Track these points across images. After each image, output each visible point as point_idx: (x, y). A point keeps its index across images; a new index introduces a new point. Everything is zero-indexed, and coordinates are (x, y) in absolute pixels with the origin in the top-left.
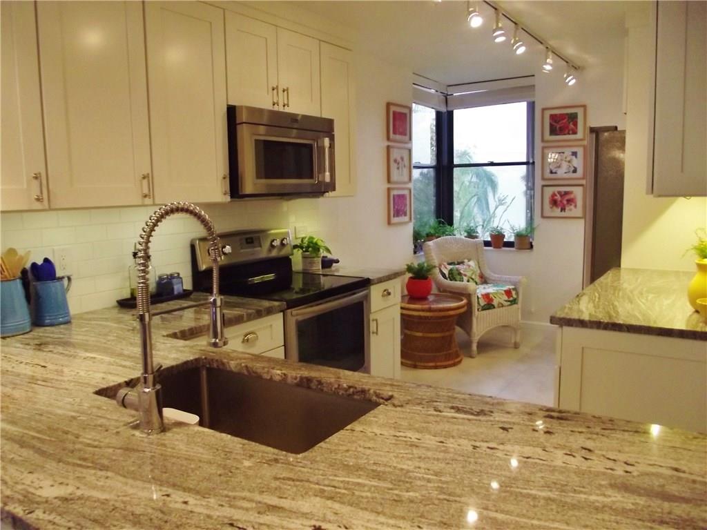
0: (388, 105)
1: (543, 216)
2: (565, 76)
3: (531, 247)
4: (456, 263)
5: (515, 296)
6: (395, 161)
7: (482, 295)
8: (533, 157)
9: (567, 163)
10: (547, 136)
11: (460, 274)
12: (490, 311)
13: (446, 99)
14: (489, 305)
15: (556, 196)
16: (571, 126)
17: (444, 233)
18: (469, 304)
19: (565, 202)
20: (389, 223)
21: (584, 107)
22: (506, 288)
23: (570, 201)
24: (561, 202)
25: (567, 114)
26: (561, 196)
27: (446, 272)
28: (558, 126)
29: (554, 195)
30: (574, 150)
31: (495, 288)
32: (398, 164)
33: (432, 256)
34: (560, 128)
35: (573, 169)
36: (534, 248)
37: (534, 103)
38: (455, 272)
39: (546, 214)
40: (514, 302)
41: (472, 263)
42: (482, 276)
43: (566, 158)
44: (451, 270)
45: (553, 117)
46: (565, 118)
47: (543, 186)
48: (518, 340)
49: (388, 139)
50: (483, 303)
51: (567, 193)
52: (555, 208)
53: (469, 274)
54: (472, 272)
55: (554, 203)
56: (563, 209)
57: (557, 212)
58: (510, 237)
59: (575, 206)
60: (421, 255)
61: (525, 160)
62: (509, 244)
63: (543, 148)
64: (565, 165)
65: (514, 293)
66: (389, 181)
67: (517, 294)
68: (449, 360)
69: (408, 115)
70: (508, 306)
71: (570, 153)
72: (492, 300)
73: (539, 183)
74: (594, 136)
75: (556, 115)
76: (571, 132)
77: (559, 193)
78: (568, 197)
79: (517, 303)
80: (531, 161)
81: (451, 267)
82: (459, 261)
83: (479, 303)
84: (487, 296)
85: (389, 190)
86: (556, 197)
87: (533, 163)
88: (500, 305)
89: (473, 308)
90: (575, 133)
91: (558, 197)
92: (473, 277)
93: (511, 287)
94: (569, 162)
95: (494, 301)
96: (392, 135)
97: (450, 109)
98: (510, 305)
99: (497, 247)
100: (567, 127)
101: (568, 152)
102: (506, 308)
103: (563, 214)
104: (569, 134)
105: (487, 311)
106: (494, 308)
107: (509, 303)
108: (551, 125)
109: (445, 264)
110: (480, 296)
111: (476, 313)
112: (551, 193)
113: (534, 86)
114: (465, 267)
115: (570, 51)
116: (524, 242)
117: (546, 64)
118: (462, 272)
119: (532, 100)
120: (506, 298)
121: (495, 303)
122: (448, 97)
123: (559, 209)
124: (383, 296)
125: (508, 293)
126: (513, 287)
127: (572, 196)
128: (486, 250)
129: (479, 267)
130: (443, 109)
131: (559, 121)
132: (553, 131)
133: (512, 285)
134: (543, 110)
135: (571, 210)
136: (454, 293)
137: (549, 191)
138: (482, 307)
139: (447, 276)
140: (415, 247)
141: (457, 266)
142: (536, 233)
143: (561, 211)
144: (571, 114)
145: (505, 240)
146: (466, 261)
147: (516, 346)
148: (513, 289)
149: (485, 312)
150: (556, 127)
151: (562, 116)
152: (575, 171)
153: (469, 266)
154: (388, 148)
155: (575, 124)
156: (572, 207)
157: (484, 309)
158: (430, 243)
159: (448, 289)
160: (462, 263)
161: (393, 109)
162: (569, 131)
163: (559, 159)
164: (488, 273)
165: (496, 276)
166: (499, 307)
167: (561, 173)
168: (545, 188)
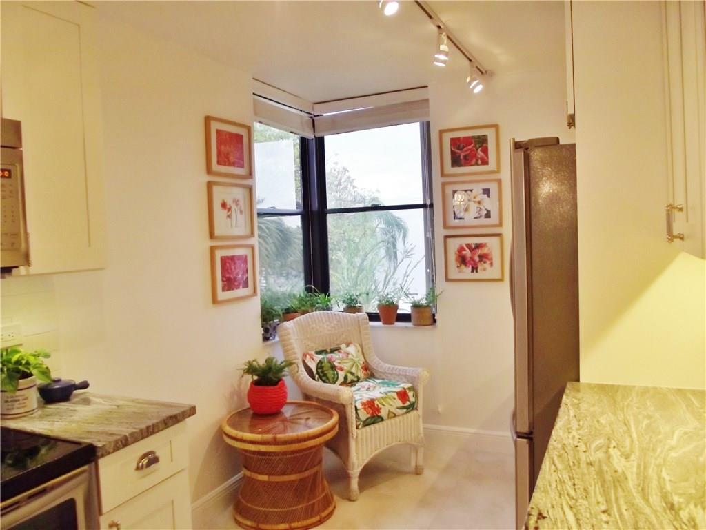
0: (208, 120)
1: (447, 280)
2: (468, 80)
3: (435, 321)
4: (329, 351)
5: (412, 399)
6: (224, 205)
7: (363, 404)
8: (431, 198)
9: (477, 205)
10: (449, 168)
11: (333, 367)
12: (376, 426)
13: (313, 121)
14: (374, 416)
15: (465, 250)
16: (480, 153)
17: (313, 307)
18: (343, 421)
19: (477, 259)
20: (215, 301)
21: (496, 127)
22: (398, 389)
23: (483, 257)
24: (472, 258)
25: (473, 137)
26: (471, 250)
27: (313, 366)
28: (462, 154)
29: (461, 249)
30: (486, 186)
31: (383, 389)
32: (230, 209)
33: (291, 344)
34: (465, 157)
35: (485, 212)
36: (438, 322)
37: (428, 124)
38: (326, 365)
39: (451, 276)
40: (412, 407)
41: (352, 350)
42: (366, 368)
43: (475, 198)
44: (320, 362)
45: (454, 142)
46: (472, 143)
47: (447, 237)
48: (420, 463)
49: (209, 170)
50: (364, 415)
51: (478, 246)
52: (463, 266)
53: (346, 366)
54: (351, 363)
55: (463, 260)
56: (474, 269)
57: (466, 272)
58: (404, 308)
59: (491, 264)
60: (276, 343)
61: (421, 202)
62: (405, 318)
63: (444, 185)
64: (474, 208)
65: (410, 394)
66: (212, 236)
67: (416, 395)
68: (312, 517)
69: (245, 140)
70: (403, 414)
71: (482, 191)
72: (378, 410)
73: (440, 232)
74: (522, 154)
75: (458, 139)
76: (480, 162)
77: (468, 246)
78: (480, 252)
79: (416, 409)
80: (428, 203)
81: (321, 357)
82: (333, 347)
83: (357, 417)
84: (370, 405)
85: (212, 250)
86: (464, 252)
87: (431, 206)
88: (392, 415)
89: (350, 424)
90: (485, 162)
91: (467, 253)
92: (353, 370)
93: (407, 385)
94: (479, 202)
95: (381, 411)
96: (216, 167)
97: (318, 135)
98: (406, 413)
99: (388, 322)
100: (475, 156)
101: (478, 189)
102: (401, 418)
103: (475, 276)
104: (477, 164)
105: (372, 426)
106: (382, 420)
107: (405, 410)
108: (453, 153)
109: (313, 353)
110: (359, 406)
111: (354, 431)
112: (457, 247)
113: (427, 100)
114: (341, 355)
115: (474, 39)
116: (424, 315)
117: (440, 52)
118: (336, 364)
119: (426, 119)
120: (400, 404)
121: (383, 413)
122: (316, 118)
123: (470, 269)
124: (138, 468)
125: (403, 395)
126: (410, 385)
127: (485, 251)
128: (373, 327)
129: (363, 354)
130: (309, 135)
131: (464, 147)
132: (456, 162)
133: (408, 382)
134: (441, 132)
135: (485, 269)
136: (322, 401)
137: (454, 245)
138: (364, 422)
139: (315, 372)
140: (266, 330)
141: (329, 356)
142: (440, 303)
143: (472, 271)
144: (479, 137)
145: (399, 312)
146: (343, 346)
147: (418, 472)
148: (410, 389)
149: (368, 428)
150: (460, 156)
151: (468, 140)
152: (488, 215)
153: (348, 354)
154: (210, 185)
155: (485, 151)
156: (487, 266)
157: (366, 424)
158: (289, 325)
159: (314, 395)
160: (338, 349)
161: (215, 126)
162: (477, 160)
163: (466, 200)
164: (375, 362)
165: (387, 366)
166: (389, 418)
167: (469, 218)
168: (450, 241)
